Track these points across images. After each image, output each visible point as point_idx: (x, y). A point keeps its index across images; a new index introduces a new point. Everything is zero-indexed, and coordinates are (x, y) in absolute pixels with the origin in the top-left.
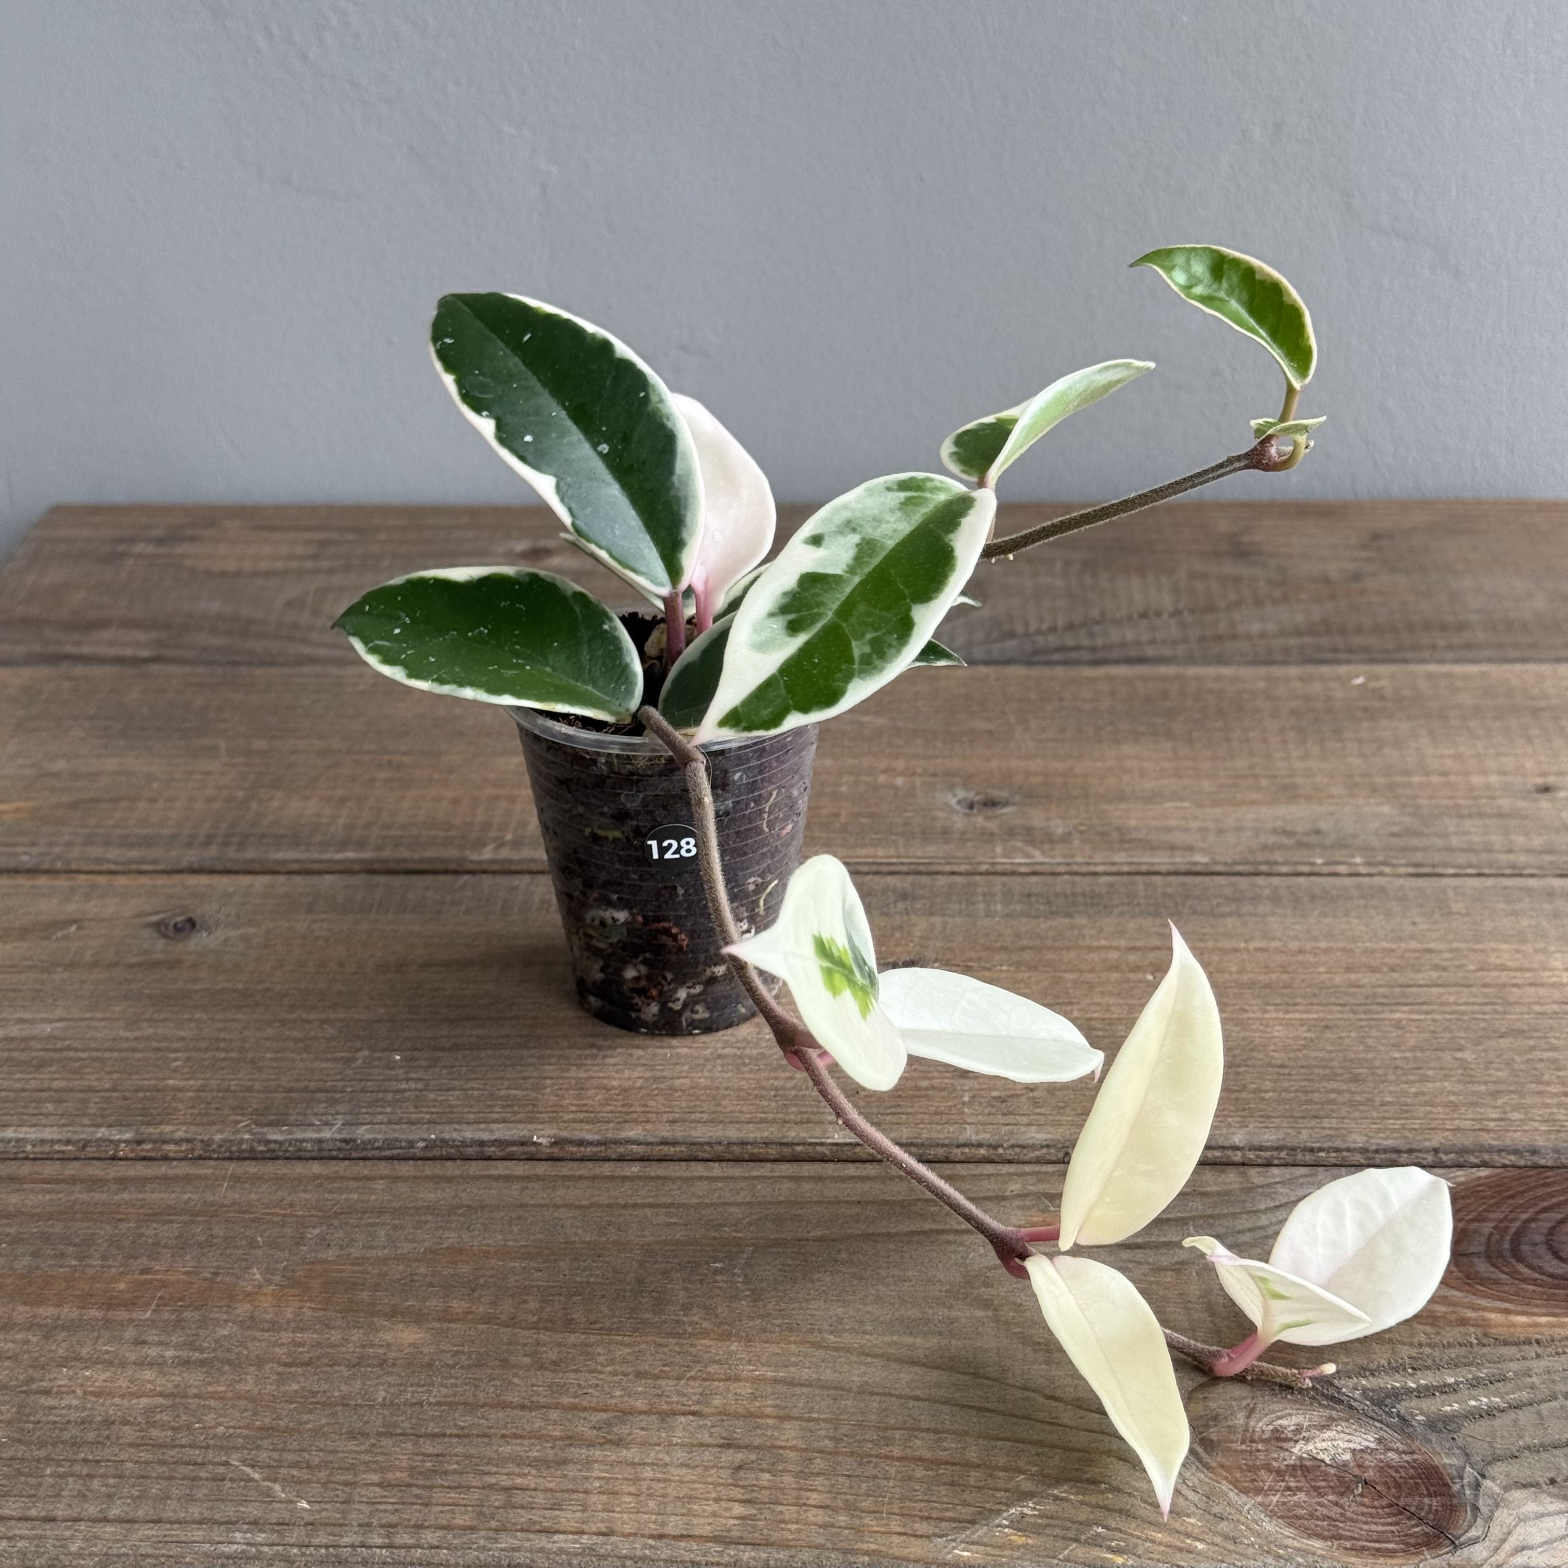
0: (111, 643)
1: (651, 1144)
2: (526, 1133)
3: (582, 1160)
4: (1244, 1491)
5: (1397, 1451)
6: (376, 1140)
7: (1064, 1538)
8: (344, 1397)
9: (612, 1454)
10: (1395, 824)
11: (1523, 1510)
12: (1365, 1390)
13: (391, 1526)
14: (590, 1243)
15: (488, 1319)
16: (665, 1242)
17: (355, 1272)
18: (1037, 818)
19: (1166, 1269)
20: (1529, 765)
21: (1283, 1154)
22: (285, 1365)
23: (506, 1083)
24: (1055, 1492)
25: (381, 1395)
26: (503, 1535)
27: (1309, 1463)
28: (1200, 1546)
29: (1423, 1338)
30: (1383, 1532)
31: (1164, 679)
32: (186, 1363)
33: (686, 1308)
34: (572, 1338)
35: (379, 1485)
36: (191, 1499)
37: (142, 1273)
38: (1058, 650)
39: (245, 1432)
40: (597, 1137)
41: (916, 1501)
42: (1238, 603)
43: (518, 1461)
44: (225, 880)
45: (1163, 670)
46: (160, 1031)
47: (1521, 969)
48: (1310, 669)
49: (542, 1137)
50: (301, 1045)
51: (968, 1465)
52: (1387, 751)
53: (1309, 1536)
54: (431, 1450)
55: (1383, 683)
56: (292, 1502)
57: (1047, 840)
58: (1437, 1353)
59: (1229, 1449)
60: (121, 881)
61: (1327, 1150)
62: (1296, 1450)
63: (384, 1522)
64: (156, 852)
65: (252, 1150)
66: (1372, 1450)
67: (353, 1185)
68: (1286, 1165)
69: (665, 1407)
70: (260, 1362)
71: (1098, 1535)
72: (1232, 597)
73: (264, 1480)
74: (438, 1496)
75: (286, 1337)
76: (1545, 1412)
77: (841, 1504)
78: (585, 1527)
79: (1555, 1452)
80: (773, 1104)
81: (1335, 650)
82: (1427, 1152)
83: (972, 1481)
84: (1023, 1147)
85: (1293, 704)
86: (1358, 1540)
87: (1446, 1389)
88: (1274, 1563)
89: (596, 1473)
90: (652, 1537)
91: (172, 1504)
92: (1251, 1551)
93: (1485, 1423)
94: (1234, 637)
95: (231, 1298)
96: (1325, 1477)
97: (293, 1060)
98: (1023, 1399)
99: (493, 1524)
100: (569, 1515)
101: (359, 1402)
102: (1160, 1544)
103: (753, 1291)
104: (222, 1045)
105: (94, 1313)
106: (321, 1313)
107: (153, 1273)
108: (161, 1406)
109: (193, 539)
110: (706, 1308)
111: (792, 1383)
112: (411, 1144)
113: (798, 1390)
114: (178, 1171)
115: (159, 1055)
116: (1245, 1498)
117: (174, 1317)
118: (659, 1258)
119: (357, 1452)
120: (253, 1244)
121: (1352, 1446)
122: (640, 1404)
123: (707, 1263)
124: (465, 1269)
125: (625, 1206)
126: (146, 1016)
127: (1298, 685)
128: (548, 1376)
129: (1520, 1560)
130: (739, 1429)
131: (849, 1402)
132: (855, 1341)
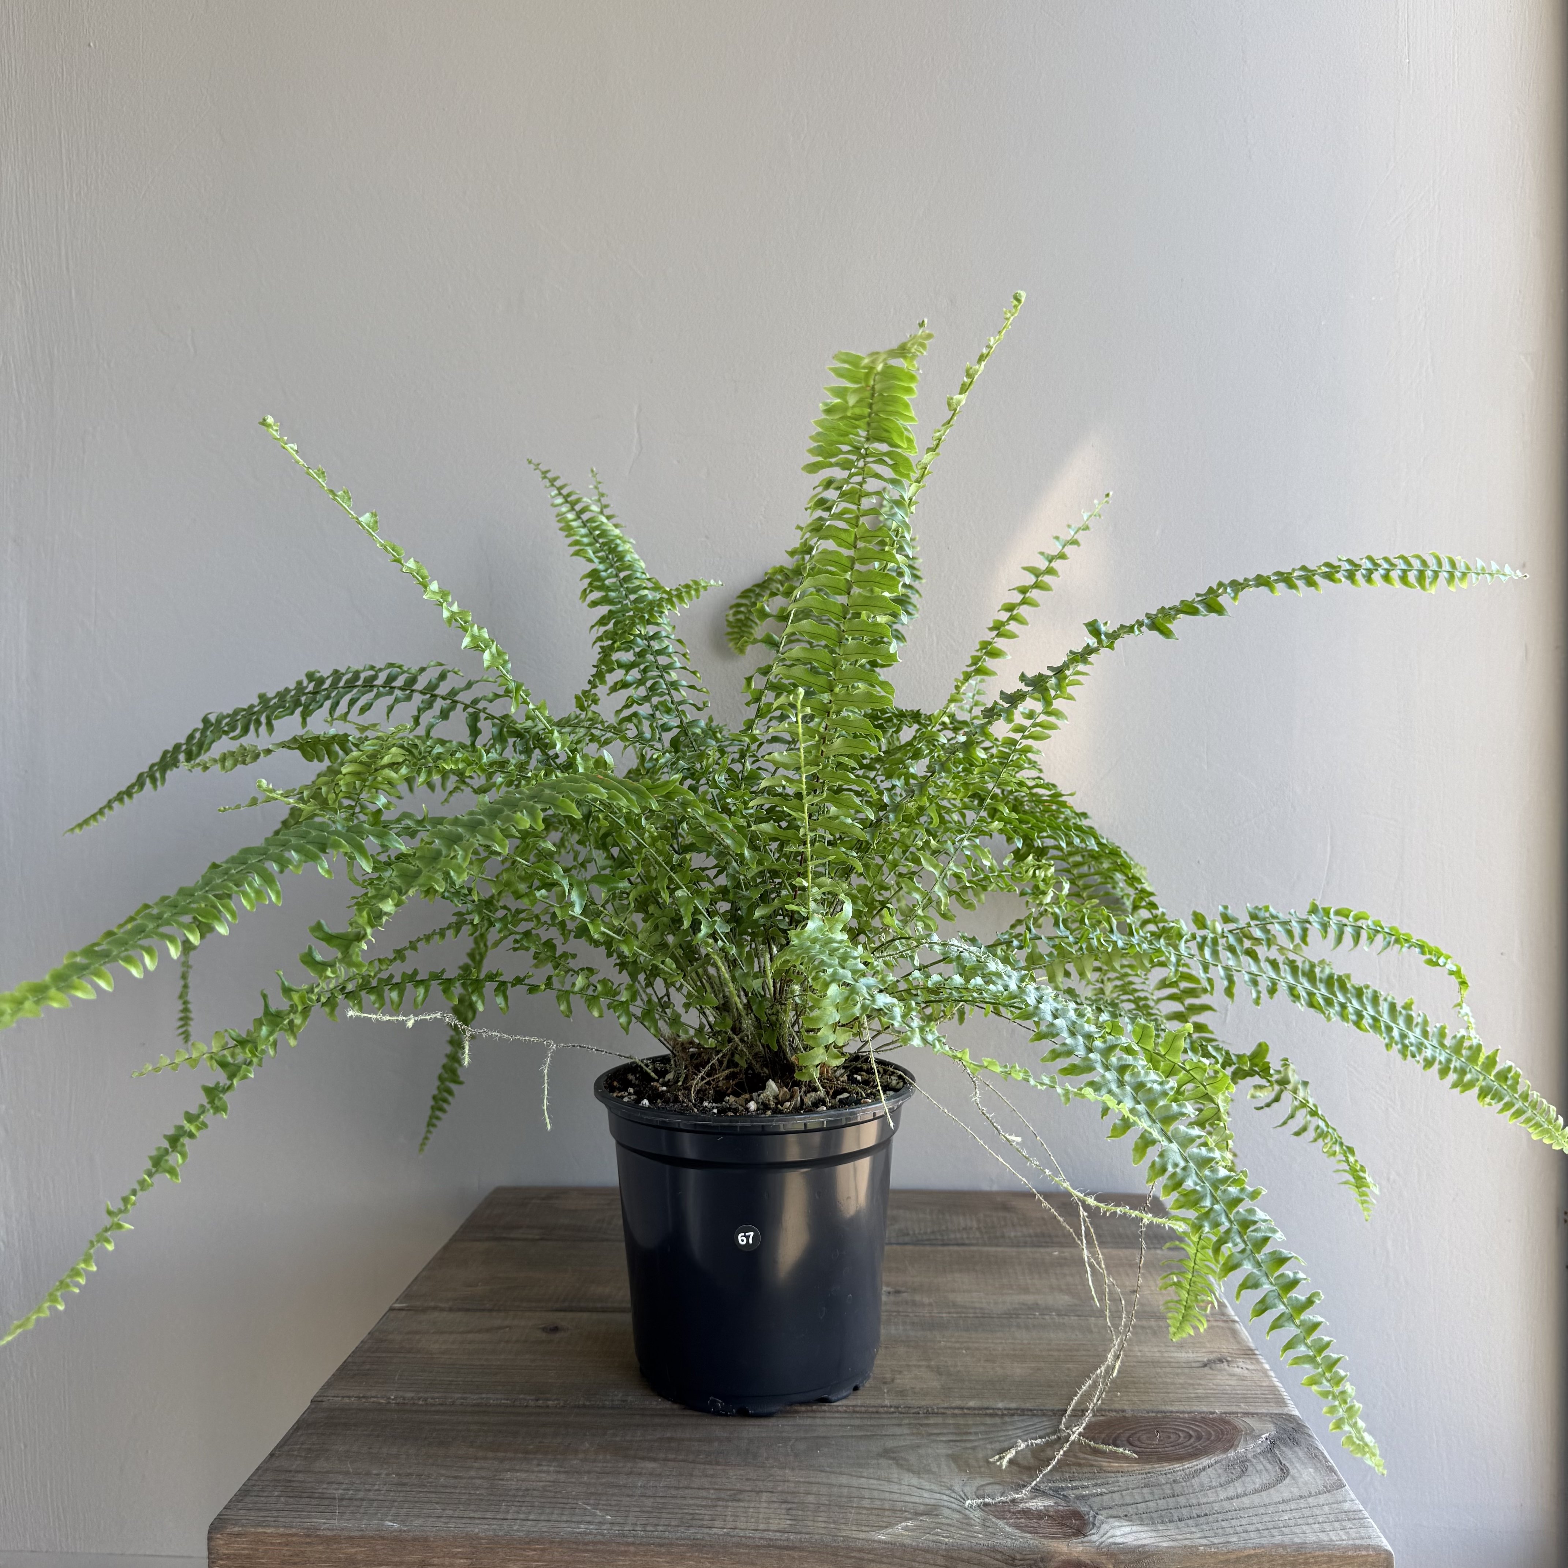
0: (523, 1234)
4: (999, 1519)
5: (1062, 1506)
7: (924, 1533)
8: (624, 1484)
9: (736, 1504)
11: (1113, 1525)
12: (1050, 1488)
13: (645, 1524)
15: (683, 1461)
17: (628, 1444)
18: (918, 1298)
20: (1127, 1283)
21: (1019, 1411)
22: (600, 1473)
24: (921, 1518)
25: (640, 1483)
26: (691, 1529)
27: (1026, 1510)
28: (980, 1536)
29: (1075, 1470)
30: (1056, 1532)
31: (973, 1251)
32: (558, 1472)
33: (767, 1459)
34: (719, 1467)
35: (639, 1512)
36: (562, 1514)
37: (540, 1442)
39: (584, 1494)
41: (863, 1521)
42: (1005, 1226)
43: (698, 1506)
44: (571, 1314)
45: (972, 1248)
46: (545, 1364)
48: (1035, 1249)
50: (603, 1369)
51: (884, 1509)
52: (1067, 1277)
53: (1025, 1533)
54: (661, 1501)
55: (1066, 1254)
56: (604, 1516)
57: (921, 1305)
58: (1080, 1476)
61: (1038, 1409)
62: (1021, 1506)
63: (642, 1523)
64: (541, 1305)
65: (584, 1404)
66: (1052, 1506)
69: (758, 1490)
70: (589, 1472)
71: (938, 1532)
72: (1003, 1223)
73: (592, 1509)
74: (664, 1515)
75: (600, 1465)
76: (1124, 1494)
77: (831, 1521)
78: (725, 1526)
81: (1046, 1243)
83: (886, 1514)
84: (910, 1407)
85: (1028, 1261)
86: (1045, 1534)
87: (1083, 1487)
88: (1011, 1541)
89: (730, 1510)
90: (753, 1530)
91: (555, 1516)
92: (1001, 1538)
93: (1099, 1498)
94: (1003, 1238)
95: (576, 1452)
96: (1033, 1514)
98: (909, 1489)
99: (687, 1525)
100: (718, 1523)
101: (631, 1486)
102: (964, 1535)
103: (795, 1453)
104: (571, 1368)
105: (520, 1455)
106: (614, 1457)
108: (549, 1485)
109: (557, 1199)
110: (775, 1459)
111: (811, 1483)
113: (814, 1485)
114: (553, 1410)
115: (545, 1371)
116: (999, 1521)
117: (553, 1457)
118: (755, 1442)
119: (630, 1501)
120: (585, 1434)
121: (1044, 1505)
122: (748, 1488)
123: (776, 1444)
126: (539, 1358)
127: (1030, 1254)
128: (709, 1479)
129: (1111, 1540)
130: (789, 1498)
131: (835, 1490)
132: (838, 1470)
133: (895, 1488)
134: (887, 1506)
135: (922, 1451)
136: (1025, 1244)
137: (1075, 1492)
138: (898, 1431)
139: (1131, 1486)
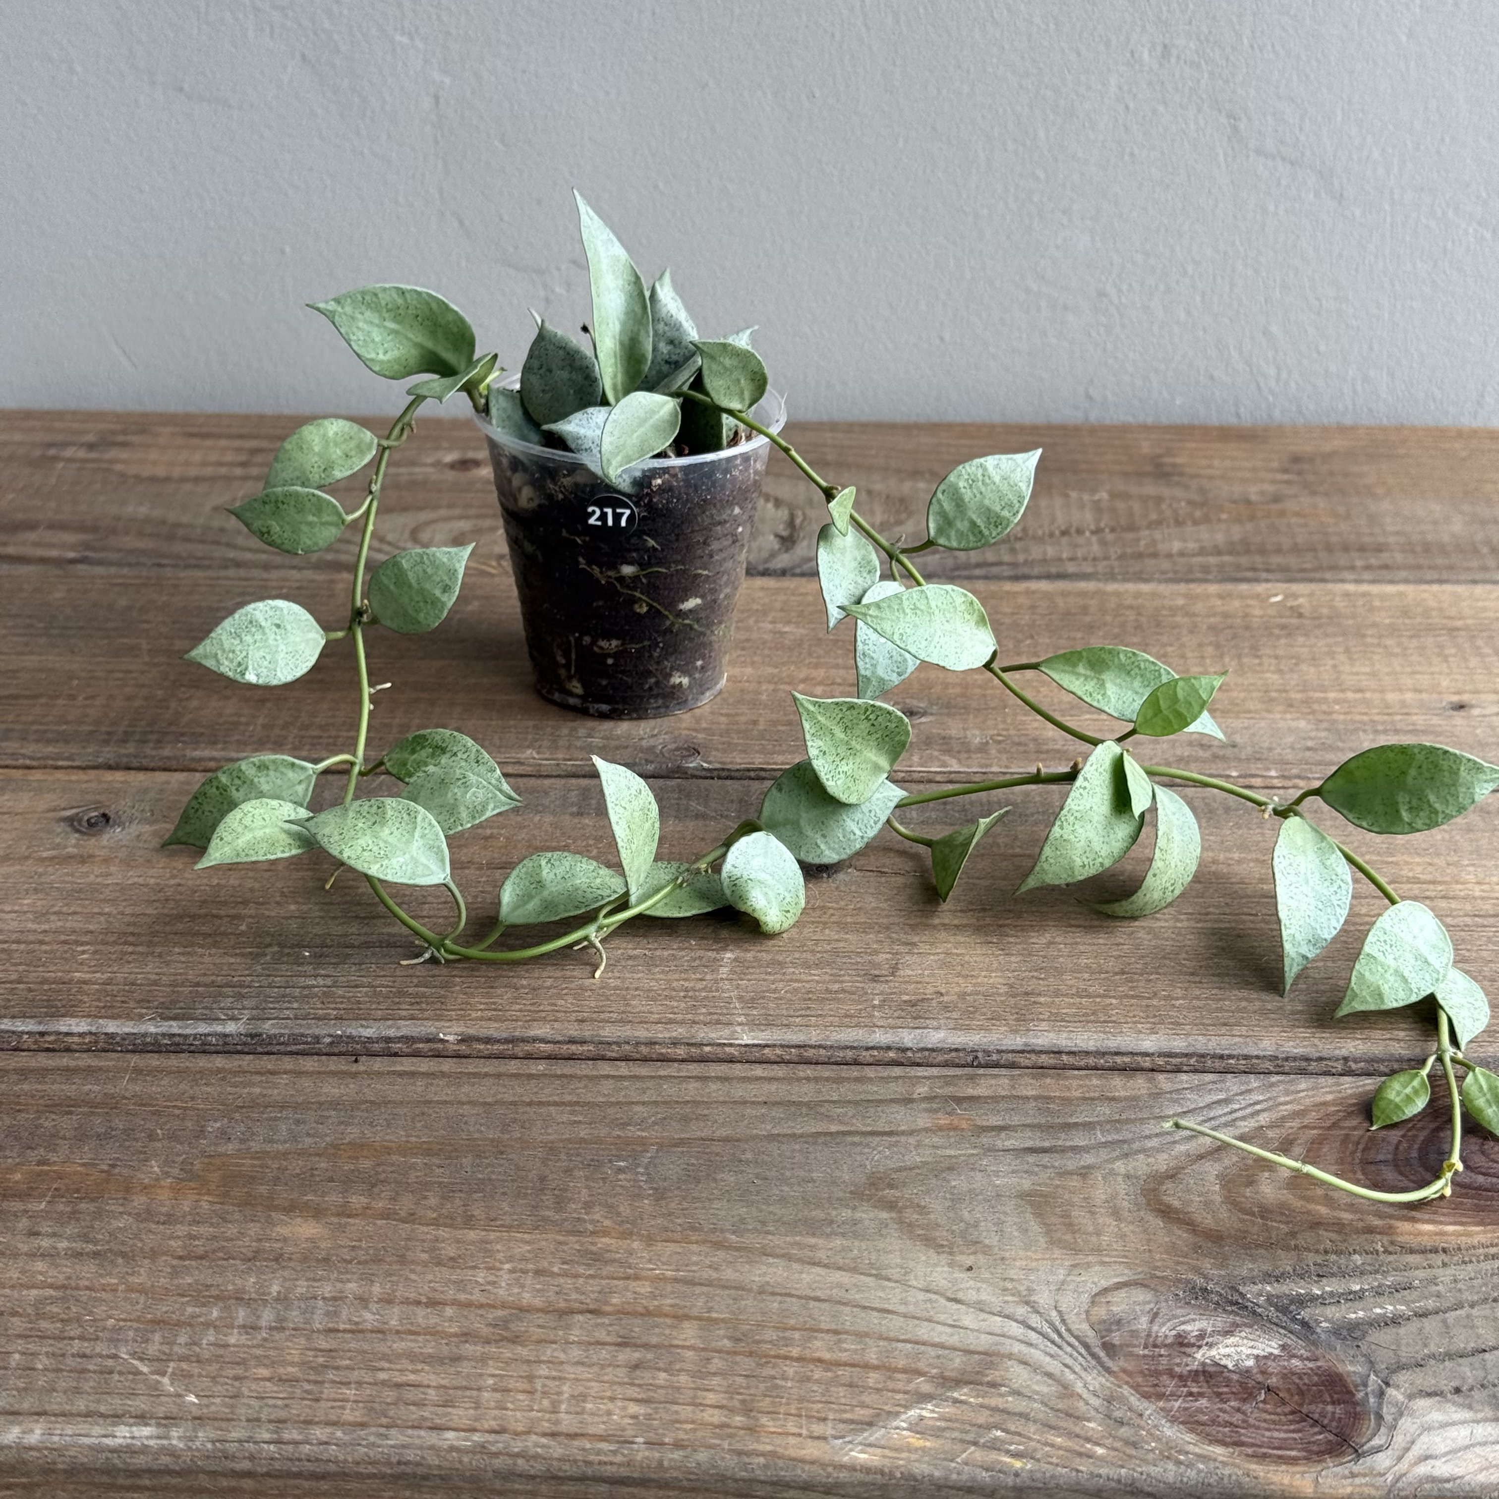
0: (37, 544)
1: (558, 1042)
2: (433, 1030)
3: (489, 1057)
4: (1146, 1396)
5: (1300, 1357)
6: (282, 1035)
7: (962, 1441)
8: (237, 1291)
9: (507, 1352)
10: (1311, 739)
11: (1427, 1418)
12: (1269, 1297)
13: (279, 1421)
14: (492, 1140)
15: (386, 1215)
16: (569, 1141)
17: (254, 1166)
18: (954, 728)
19: (1071, 1173)
20: (1444, 684)
21: (1192, 1061)
22: (180, 1258)
23: (415, 980)
24: (955, 1395)
25: (275, 1289)
26: (393, 1432)
27: (1212, 1369)
28: (1100, 1451)
29: (1328, 1245)
30: (1286, 1439)
31: (1084, 594)
32: (78, 1255)
33: (588, 1206)
34: (472, 1235)
35: (269, 1380)
36: (77, 1391)
37: (39, 1163)
38: (978, 565)
39: (135, 1325)
40: (505, 1035)
41: (814, 1402)
42: (1159, 523)
43: (412, 1357)
44: (142, 776)
45: (1082, 585)
46: (68, 925)
47: (1433, 882)
48: (1229, 587)
49: (450, 1034)
50: (209, 940)
51: (867, 1366)
52: (1304, 667)
53: (1211, 1442)
54: (324, 1345)
55: (1301, 600)
56: (179, 1396)
57: (965, 749)
58: (1343, 1261)
59: (1131, 1354)
60: (36, 775)
61: (1237, 1057)
62: (1199, 1356)
63: (272, 1417)
64: (73, 749)
65: (156, 1043)
66: (1276, 1356)
67: (258, 1078)
68: (1196, 1071)
69: (563, 1305)
70: (154, 1254)
71: (996, 1439)
72: (1154, 516)
73: (153, 1373)
74: (328, 1392)
75: (181, 1230)
76: (1450, 1321)
77: (737, 1404)
78: (477, 1425)
79: (1460, 1360)
80: (683, 1005)
81: (1254, 569)
82: (1337, 1060)
83: (871, 1382)
84: (933, 1050)
85: (1212, 620)
86: (1260, 1446)
87: (1351, 1297)
88: (1174, 1468)
89: (492, 1371)
90: (545, 1435)
91: (58, 1397)
92: (1151, 1456)
93: (1391, 1331)
94: (1155, 555)
95: (128, 1190)
96: (1228, 1382)
97: (202, 956)
98: (925, 1301)
99: (384, 1421)
100: (460, 1412)
101: (253, 1296)
102: (1060, 1448)
103: (656, 1189)
104: (131, 939)
106: (218, 1207)
107: (49, 1164)
108: (51, 1297)
109: (124, 445)
110: (610, 1207)
111: (691, 1283)
112: (317, 1039)
113: (698, 1290)
114: (81, 1063)
115: (66, 947)
116: (1144, 1404)
117: (68, 1209)
118: (563, 1156)
119: (249, 1347)
120: (152, 1137)
121: (1255, 1352)
122: (538, 1301)
123: (610, 1161)
124: (366, 1164)
125: (530, 1104)
126: (56, 909)
127: (1219, 603)
128: (446, 1273)
129: (1423, 1469)
130: (637, 1328)
131: (749, 1302)
132: (757, 1241)
133: (892, 1296)
134: (872, 1357)
135: (958, 1182)
136: (1205, 575)
137: (1330, 1311)
138: (900, 1118)
139: (1468, 1296)
